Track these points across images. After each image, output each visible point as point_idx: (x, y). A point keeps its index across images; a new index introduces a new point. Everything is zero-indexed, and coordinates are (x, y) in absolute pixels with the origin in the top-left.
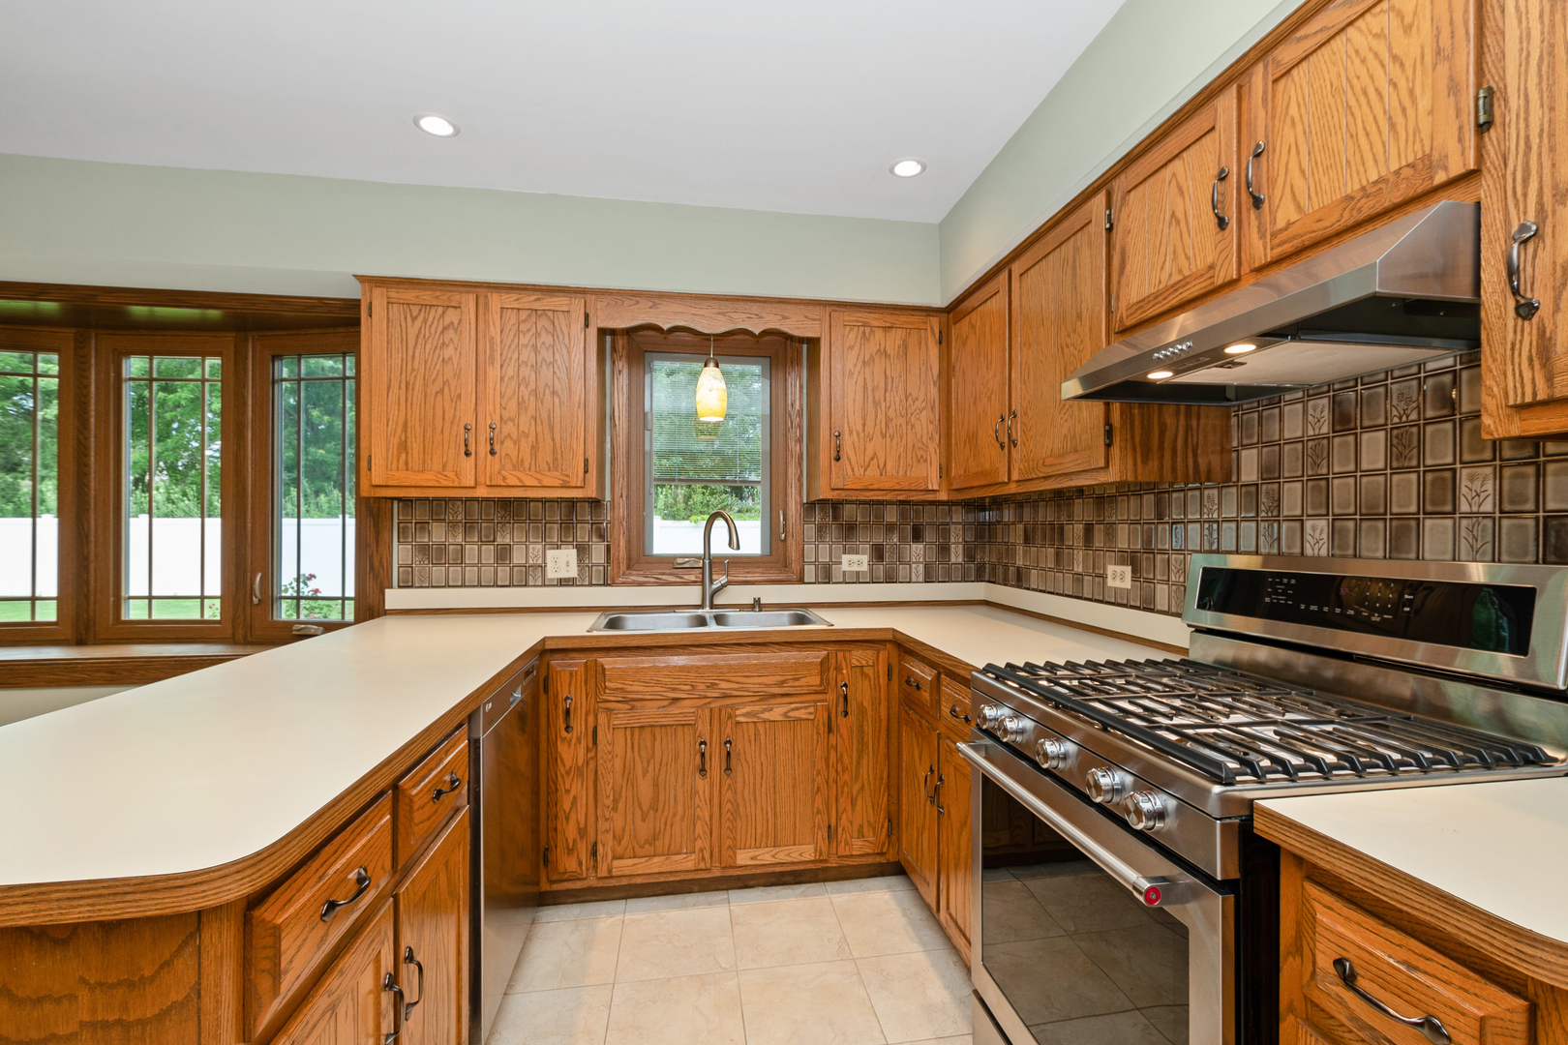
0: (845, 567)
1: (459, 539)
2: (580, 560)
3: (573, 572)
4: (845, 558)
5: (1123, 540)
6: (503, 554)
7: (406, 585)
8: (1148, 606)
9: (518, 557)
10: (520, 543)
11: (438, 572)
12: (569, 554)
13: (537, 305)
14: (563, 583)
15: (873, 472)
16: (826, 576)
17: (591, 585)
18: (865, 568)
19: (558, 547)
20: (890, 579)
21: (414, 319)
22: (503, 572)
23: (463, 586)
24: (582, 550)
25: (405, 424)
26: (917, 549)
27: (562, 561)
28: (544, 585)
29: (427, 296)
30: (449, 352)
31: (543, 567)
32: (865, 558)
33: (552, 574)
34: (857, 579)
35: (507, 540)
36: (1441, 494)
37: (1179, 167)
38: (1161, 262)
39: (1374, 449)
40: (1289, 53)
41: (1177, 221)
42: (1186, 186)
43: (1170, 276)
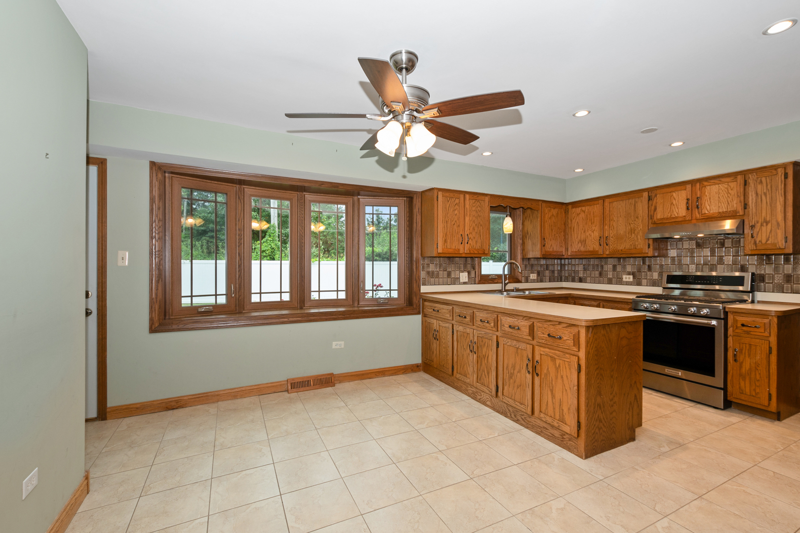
0: (531, 278)
1: (438, 270)
2: (468, 276)
3: (467, 280)
4: (531, 275)
5: (629, 269)
6: (449, 274)
7: (424, 284)
8: (639, 284)
9: (453, 276)
10: (453, 271)
11: (432, 280)
12: (466, 274)
13: (477, 198)
14: (465, 283)
15: (551, 250)
16: (527, 281)
17: (471, 284)
18: (536, 278)
19: (463, 272)
20: (541, 281)
21: (448, 201)
22: (449, 280)
23: (439, 285)
24: (469, 273)
25: (446, 234)
26: (547, 272)
27: (464, 277)
28: (459, 284)
29: (452, 195)
30: (456, 212)
31: (459, 278)
32: (536, 275)
33: (461, 281)
34: (533, 281)
35: (450, 270)
36: (721, 261)
37: (674, 194)
38: (668, 212)
39: (707, 252)
40: (705, 183)
41: (674, 205)
42: (677, 198)
43: (671, 215)
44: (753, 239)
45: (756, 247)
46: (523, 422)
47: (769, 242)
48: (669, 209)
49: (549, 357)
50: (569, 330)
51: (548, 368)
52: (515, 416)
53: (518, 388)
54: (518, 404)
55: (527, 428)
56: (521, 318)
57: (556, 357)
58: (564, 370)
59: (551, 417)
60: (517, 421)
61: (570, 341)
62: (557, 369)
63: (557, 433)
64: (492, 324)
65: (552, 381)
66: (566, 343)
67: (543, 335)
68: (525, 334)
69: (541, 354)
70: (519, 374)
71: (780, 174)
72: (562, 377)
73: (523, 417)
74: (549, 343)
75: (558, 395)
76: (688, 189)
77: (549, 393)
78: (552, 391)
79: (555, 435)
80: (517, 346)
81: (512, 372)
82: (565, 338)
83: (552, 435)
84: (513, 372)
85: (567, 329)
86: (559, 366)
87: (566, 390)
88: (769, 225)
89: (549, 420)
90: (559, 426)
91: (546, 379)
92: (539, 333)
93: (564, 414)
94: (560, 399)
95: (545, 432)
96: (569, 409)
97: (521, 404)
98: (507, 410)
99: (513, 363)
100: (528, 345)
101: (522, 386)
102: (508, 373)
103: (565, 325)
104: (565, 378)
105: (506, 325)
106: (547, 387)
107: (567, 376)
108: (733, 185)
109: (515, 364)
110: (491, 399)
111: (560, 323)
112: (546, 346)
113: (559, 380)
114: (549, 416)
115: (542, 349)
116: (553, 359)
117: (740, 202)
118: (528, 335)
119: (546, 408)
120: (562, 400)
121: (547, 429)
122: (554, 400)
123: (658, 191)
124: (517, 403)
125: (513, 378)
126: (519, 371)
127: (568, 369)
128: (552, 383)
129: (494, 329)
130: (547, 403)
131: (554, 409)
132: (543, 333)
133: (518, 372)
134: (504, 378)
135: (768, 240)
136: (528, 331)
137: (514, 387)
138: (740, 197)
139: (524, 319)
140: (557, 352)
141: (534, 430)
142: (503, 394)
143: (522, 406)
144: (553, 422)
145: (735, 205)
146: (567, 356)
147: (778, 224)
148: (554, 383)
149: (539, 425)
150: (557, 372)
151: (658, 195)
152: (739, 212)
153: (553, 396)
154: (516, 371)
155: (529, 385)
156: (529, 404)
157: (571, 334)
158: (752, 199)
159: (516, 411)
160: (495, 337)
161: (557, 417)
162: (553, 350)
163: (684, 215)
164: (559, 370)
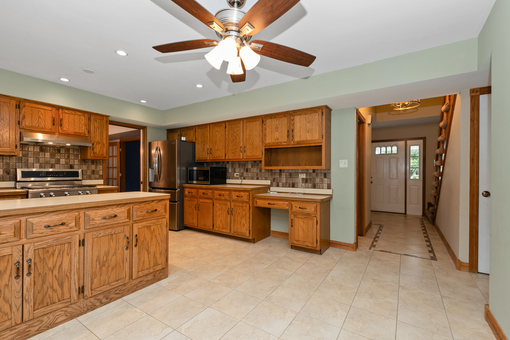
36: (58, 162)
37: (42, 110)
38: (36, 122)
39: (48, 155)
40: (66, 111)
41: (41, 118)
42: (44, 114)
43: (39, 126)
44: (93, 151)
45: (94, 155)
46: (118, 296)
47: (100, 153)
48: (37, 120)
49: (146, 228)
50: (161, 203)
51: (145, 236)
52: (107, 299)
53: (113, 269)
54: (115, 283)
55: (123, 296)
56: (116, 206)
57: (151, 225)
58: (157, 231)
59: (147, 269)
60: (111, 300)
61: (162, 210)
62: (152, 233)
63: (150, 277)
64: (73, 224)
65: (148, 243)
66: (160, 212)
67: (142, 213)
68: (123, 218)
69: (139, 228)
70: (114, 257)
71: (105, 120)
72: (156, 236)
73: (117, 292)
74: (145, 218)
75: (152, 250)
76: (53, 111)
77: (146, 253)
78: (148, 251)
79: (149, 279)
80: (112, 233)
81: (105, 260)
82: (159, 209)
83: (147, 281)
84: (107, 259)
85: (159, 204)
86: (154, 230)
87: (159, 243)
88: (100, 144)
89: (146, 272)
90: (154, 270)
91: (143, 245)
92: (138, 213)
93: (157, 259)
94: (154, 252)
95: (140, 285)
96: (161, 254)
97: (118, 280)
98: (96, 301)
99: (106, 251)
100: (126, 227)
101: (117, 266)
102: (99, 263)
103: (156, 202)
104: (158, 235)
105: (96, 219)
106: (143, 251)
107: (159, 233)
108: (83, 118)
109: (109, 251)
110: (66, 311)
111: (153, 201)
112: (143, 220)
113: (154, 239)
114: (146, 270)
115: (140, 224)
116: (149, 227)
117: (87, 129)
118: (126, 218)
119: (143, 266)
120: (155, 252)
121: (142, 281)
122: (149, 255)
123: (27, 104)
124: (112, 284)
125: (107, 264)
126: (115, 254)
127: (160, 229)
128: (148, 245)
129: (75, 229)
130: (144, 262)
131: (149, 261)
132: (142, 212)
133: (113, 255)
134: (93, 272)
135: (99, 152)
136: (127, 215)
137: (107, 272)
138: (86, 126)
139: (119, 207)
140: (153, 221)
141: (129, 293)
142: (92, 290)
143: (120, 281)
144: (149, 271)
145: (84, 130)
146: (160, 220)
147: (104, 145)
148: (149, 244)
149: (135, 284)
150: (152, 235)
151: (26, 107)
152: (86, 135)
153: (149, 252)
154: (110, 258)
155: (126, 259)
156: (127, 275)
157: (163, 206)
158: (93, 129)
159: (109, 292)
160: (77, 236)
161: (152, 264)
162: (149, 221)
163: (50, 128)
164: (154, 233)
